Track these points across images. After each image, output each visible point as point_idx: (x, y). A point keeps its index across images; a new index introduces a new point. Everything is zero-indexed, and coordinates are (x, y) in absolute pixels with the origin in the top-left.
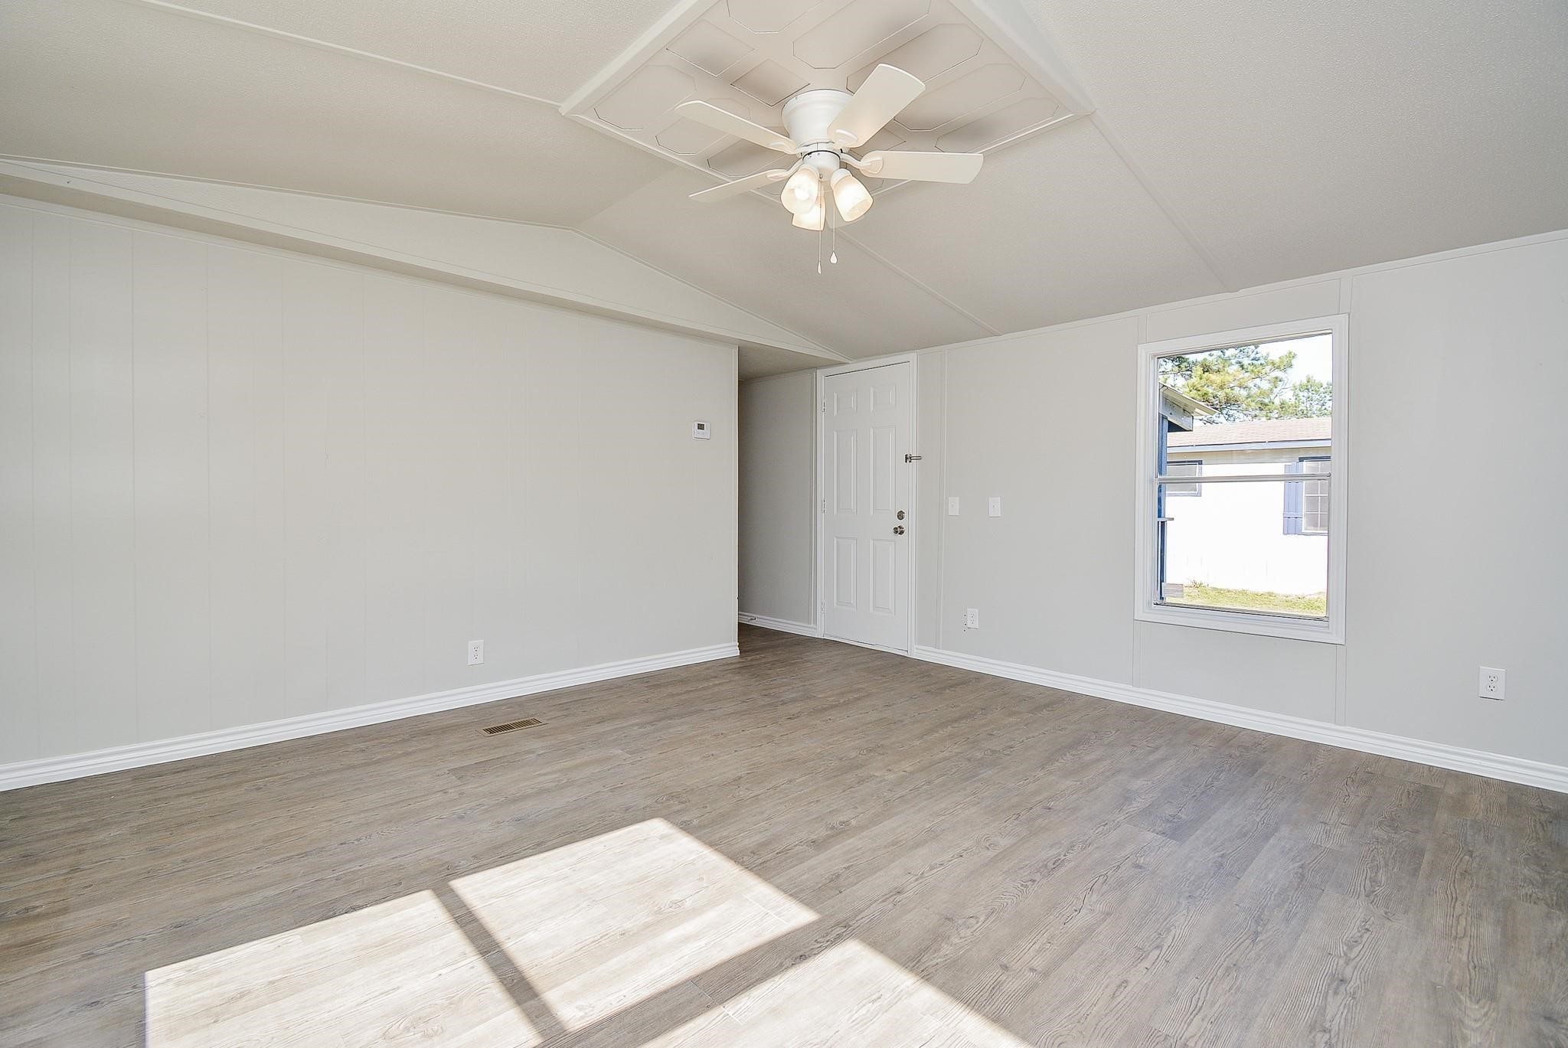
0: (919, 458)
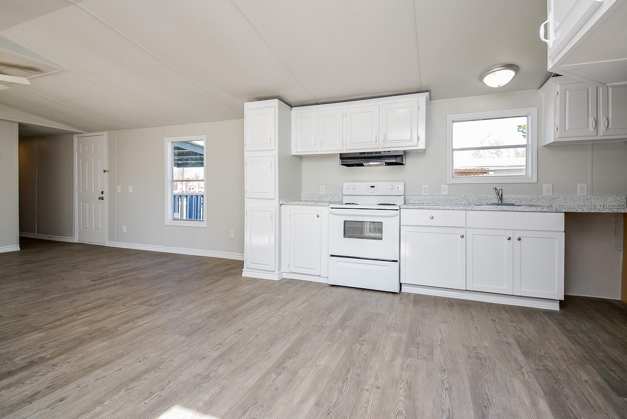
0: (108, 171)
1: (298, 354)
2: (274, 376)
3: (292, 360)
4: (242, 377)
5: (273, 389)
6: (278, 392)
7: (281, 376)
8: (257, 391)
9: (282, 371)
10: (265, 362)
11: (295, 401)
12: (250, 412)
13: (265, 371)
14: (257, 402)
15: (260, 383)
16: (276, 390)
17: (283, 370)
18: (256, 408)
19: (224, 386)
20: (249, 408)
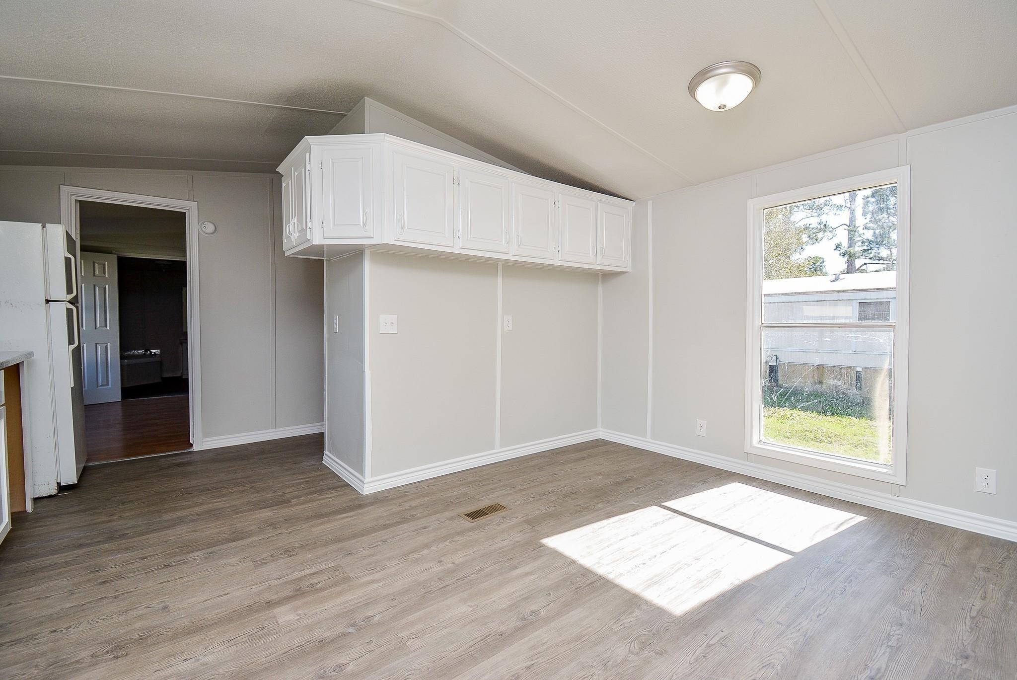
1: (483, 637)
2: (543, 613)
3: (503, 628)
4: (588, 626)
5: (552, 596)
6: (548, 591)
7: (534, 609)
8: (573, 600)
9: (529, 615)
10: (545, 641)
11: (535, 576)
12: (587, 582)
13: (552, 624)
14: (577, 589)
15: (565, 609)
16: (549, 594)
17: (526, 616)
18: (579, 583)
19: (615, 620)
20: (586, 586)
